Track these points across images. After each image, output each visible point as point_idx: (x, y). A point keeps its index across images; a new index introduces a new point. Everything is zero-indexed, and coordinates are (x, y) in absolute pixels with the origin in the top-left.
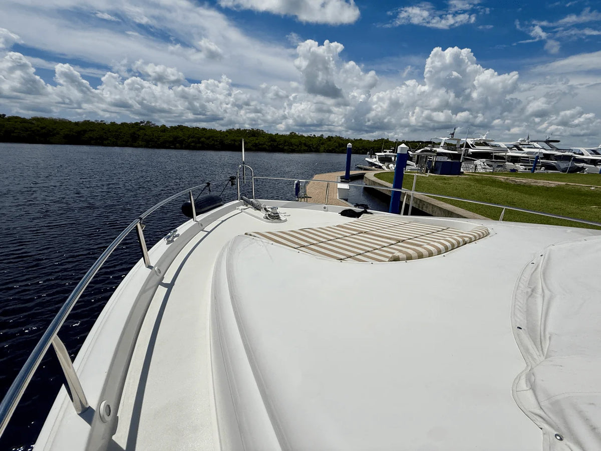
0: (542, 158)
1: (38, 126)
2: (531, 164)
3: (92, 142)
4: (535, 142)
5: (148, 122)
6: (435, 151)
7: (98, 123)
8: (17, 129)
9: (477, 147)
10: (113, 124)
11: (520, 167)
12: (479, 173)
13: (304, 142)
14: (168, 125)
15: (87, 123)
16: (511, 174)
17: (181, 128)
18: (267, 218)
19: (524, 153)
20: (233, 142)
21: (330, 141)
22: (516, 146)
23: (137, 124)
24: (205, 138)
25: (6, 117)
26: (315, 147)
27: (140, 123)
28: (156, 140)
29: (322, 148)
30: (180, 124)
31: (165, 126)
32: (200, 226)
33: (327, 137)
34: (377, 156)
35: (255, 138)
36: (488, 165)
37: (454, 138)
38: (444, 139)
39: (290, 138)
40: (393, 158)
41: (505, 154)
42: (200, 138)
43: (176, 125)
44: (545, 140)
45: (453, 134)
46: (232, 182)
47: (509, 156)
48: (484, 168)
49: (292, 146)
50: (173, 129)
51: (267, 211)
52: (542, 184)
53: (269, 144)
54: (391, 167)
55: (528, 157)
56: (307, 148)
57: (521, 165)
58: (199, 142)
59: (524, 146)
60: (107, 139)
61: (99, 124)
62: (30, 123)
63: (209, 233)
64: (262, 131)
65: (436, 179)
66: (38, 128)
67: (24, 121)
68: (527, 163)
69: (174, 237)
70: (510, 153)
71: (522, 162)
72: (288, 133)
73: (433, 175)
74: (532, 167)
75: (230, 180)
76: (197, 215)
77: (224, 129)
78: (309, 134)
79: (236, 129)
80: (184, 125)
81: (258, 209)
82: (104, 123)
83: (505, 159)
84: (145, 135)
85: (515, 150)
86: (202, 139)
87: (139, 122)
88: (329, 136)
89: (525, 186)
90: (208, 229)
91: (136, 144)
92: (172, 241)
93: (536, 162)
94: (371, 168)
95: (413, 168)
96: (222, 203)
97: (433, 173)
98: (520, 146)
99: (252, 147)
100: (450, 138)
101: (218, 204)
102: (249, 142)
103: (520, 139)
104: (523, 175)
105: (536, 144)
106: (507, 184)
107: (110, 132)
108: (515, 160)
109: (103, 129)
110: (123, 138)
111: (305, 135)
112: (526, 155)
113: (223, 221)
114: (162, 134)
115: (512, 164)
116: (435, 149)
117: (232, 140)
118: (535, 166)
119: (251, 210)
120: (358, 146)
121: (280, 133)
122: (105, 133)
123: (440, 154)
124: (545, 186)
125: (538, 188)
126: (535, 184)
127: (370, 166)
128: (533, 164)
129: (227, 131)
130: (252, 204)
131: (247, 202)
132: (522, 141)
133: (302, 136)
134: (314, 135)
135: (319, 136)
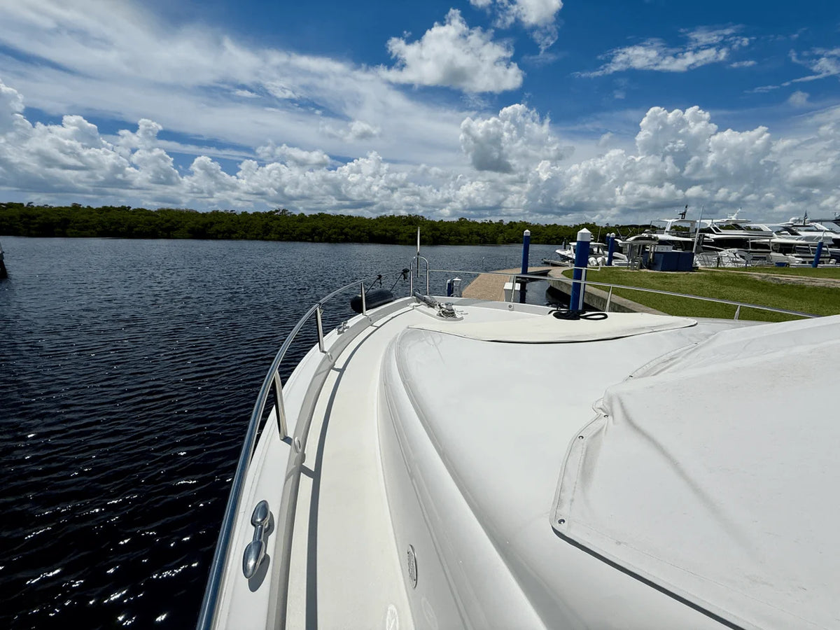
0: (830, 246)
1: (163, 219)
2: (812, 255)
3: (219, 236)
4: (817, 221)
5: (284, 211)
6: (655, 239)
7: (228, 213)
8: (140, 223)
9: (723, 232)
10: (245, 214)
11: (794, 259)
12: (724, 268)
13: (475, 230)
14: (307, 214)
15: (215, 213)
16: (776, 270)
17: (322, 216)
18: (440, 315)
19: (800, 239)
20: (384, 233)
21: (512, 228)
22: (786, 229)
23: (271, 213)
24: (350, 228)
25: (131, 209)
26: (490, 236)
27: (274, 212)
28: (291, 231)
29: (500, 238)
30: (320, 212)
31: (303, 214)
32: (370, 321)
33: (508, 223)
34: (572, 247)
35: (411, 227)
36: (741, 256)
37: (685, 219)
38: (671, 221)
39: (459, 226)
40: (595, 250)
41: (768, 240)
42: (344, 229)
43: (316, 213)
44: (834, 219)
45: (684, 214)
46: (404, 275)
47: (776, 244)
48: (733, 262)
49: (460, 236)
50: (314, 217)
51: (441, 308)
52: (822, 284)
53: (431, 234)
54: (592, 261)
55: (807, 245)
56: (479, 238)
57: (796, 257)
58: (342, 234)
59: (799, 228)
60: (235, 232)
61: (230, 215)
62: (154, 215)
63: (378, 328)
64: (422, 217)
65: (652, 278)
66: (163, 222)
67: (149, 213)
68: (808, 253)
69: (344, 329)
70: (777, 239)
71: (799, 252)
72: (455, 219)
73: (651, 271)
74: (813, 260)
75: (402, 273)
76: (367, 309)
77: (374, 216)
78: (483, 220)
79: (388, 216)
80: (326, 213)
81: (431, 307)
82: (235, 214)
83: (768, 248)
84: (279, 226)
85: (786, 234)
86: (347, 230)
87: (274, 210)
88: (511, 222)
89: (793, 286)
90: (378, 323)
91: (268, 237)
92: (343, 332)
93: (820, 251)
94: (563, 263)
95: (623, 262)
96: (392, 299)
97: (650, 269)
98: (794, 229)
99: (407, 238)
100: (680, 219)
101: (388, 300)
102: (404, 232)
103: (793, 219)
104: (798, 270)
105: (818, 225)
106: (765, 284)
107: (240, 223)
108: (786, 249)
109: (232, 221)
110: (253, 230)
111: (479, 221)
112: (804, 242)
113: (393, 318)
114: (298, 224)
115: (781, 255)
116: (655, 235)
117: (383, 230)
118: (818, 257)
119: (424, 307)
120: (550, 234)
121: (446, 220)
122: (234, 225)
123: (663, 243)
124: (827, 286)
125: (815, 289)
126: (810, 284)
127: (562, 261)
128: (814, 255)
129: (378, 219)
130: (425, 300)
131: (419, 298)
132: (795, 221)
133: (475, 223)
134: (490, 221)
135: (498, 221)
